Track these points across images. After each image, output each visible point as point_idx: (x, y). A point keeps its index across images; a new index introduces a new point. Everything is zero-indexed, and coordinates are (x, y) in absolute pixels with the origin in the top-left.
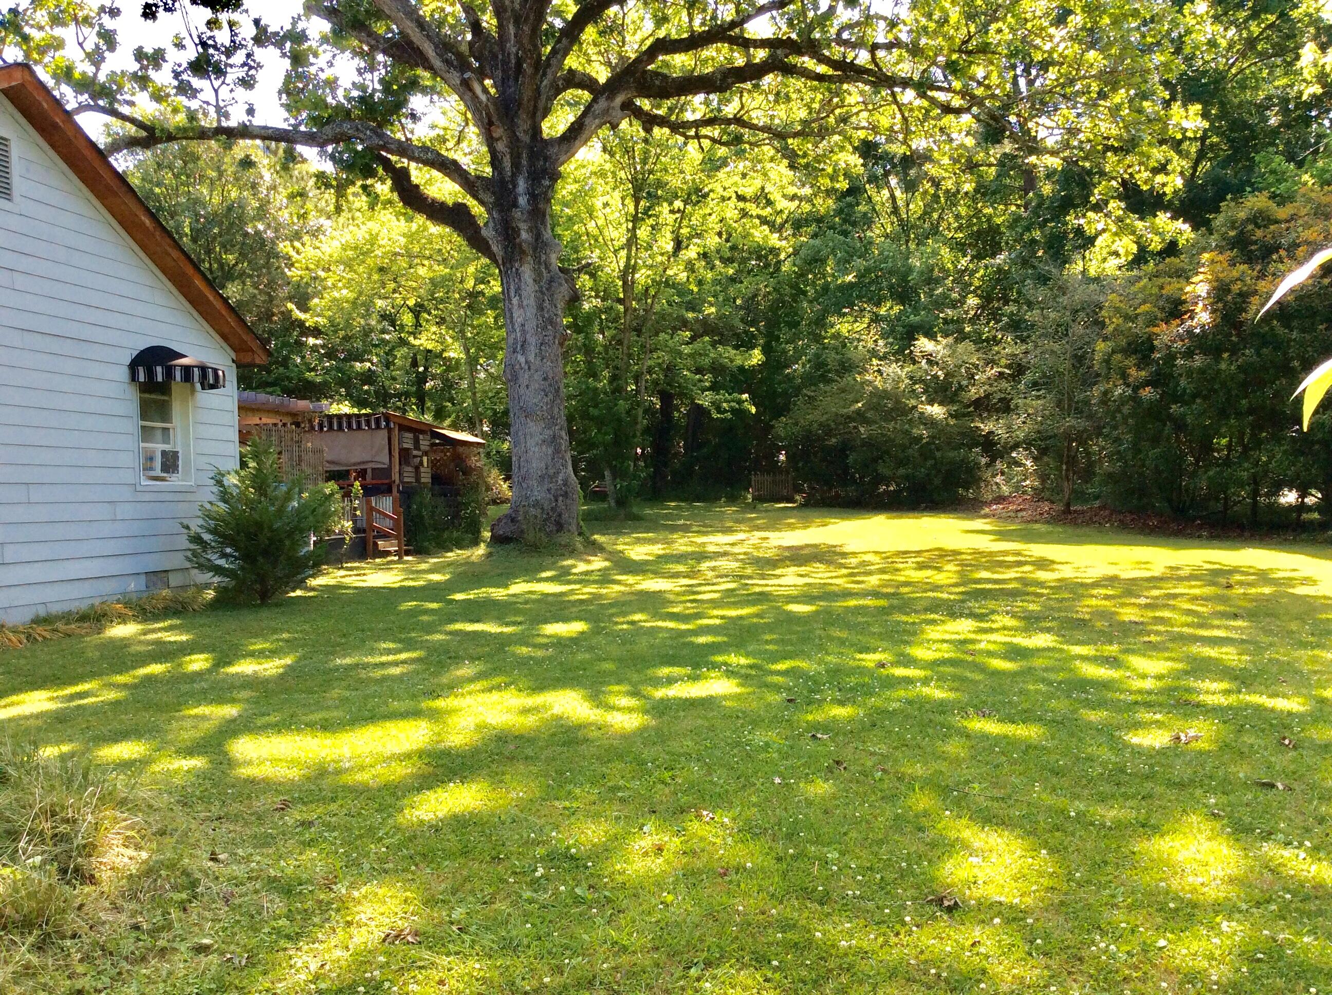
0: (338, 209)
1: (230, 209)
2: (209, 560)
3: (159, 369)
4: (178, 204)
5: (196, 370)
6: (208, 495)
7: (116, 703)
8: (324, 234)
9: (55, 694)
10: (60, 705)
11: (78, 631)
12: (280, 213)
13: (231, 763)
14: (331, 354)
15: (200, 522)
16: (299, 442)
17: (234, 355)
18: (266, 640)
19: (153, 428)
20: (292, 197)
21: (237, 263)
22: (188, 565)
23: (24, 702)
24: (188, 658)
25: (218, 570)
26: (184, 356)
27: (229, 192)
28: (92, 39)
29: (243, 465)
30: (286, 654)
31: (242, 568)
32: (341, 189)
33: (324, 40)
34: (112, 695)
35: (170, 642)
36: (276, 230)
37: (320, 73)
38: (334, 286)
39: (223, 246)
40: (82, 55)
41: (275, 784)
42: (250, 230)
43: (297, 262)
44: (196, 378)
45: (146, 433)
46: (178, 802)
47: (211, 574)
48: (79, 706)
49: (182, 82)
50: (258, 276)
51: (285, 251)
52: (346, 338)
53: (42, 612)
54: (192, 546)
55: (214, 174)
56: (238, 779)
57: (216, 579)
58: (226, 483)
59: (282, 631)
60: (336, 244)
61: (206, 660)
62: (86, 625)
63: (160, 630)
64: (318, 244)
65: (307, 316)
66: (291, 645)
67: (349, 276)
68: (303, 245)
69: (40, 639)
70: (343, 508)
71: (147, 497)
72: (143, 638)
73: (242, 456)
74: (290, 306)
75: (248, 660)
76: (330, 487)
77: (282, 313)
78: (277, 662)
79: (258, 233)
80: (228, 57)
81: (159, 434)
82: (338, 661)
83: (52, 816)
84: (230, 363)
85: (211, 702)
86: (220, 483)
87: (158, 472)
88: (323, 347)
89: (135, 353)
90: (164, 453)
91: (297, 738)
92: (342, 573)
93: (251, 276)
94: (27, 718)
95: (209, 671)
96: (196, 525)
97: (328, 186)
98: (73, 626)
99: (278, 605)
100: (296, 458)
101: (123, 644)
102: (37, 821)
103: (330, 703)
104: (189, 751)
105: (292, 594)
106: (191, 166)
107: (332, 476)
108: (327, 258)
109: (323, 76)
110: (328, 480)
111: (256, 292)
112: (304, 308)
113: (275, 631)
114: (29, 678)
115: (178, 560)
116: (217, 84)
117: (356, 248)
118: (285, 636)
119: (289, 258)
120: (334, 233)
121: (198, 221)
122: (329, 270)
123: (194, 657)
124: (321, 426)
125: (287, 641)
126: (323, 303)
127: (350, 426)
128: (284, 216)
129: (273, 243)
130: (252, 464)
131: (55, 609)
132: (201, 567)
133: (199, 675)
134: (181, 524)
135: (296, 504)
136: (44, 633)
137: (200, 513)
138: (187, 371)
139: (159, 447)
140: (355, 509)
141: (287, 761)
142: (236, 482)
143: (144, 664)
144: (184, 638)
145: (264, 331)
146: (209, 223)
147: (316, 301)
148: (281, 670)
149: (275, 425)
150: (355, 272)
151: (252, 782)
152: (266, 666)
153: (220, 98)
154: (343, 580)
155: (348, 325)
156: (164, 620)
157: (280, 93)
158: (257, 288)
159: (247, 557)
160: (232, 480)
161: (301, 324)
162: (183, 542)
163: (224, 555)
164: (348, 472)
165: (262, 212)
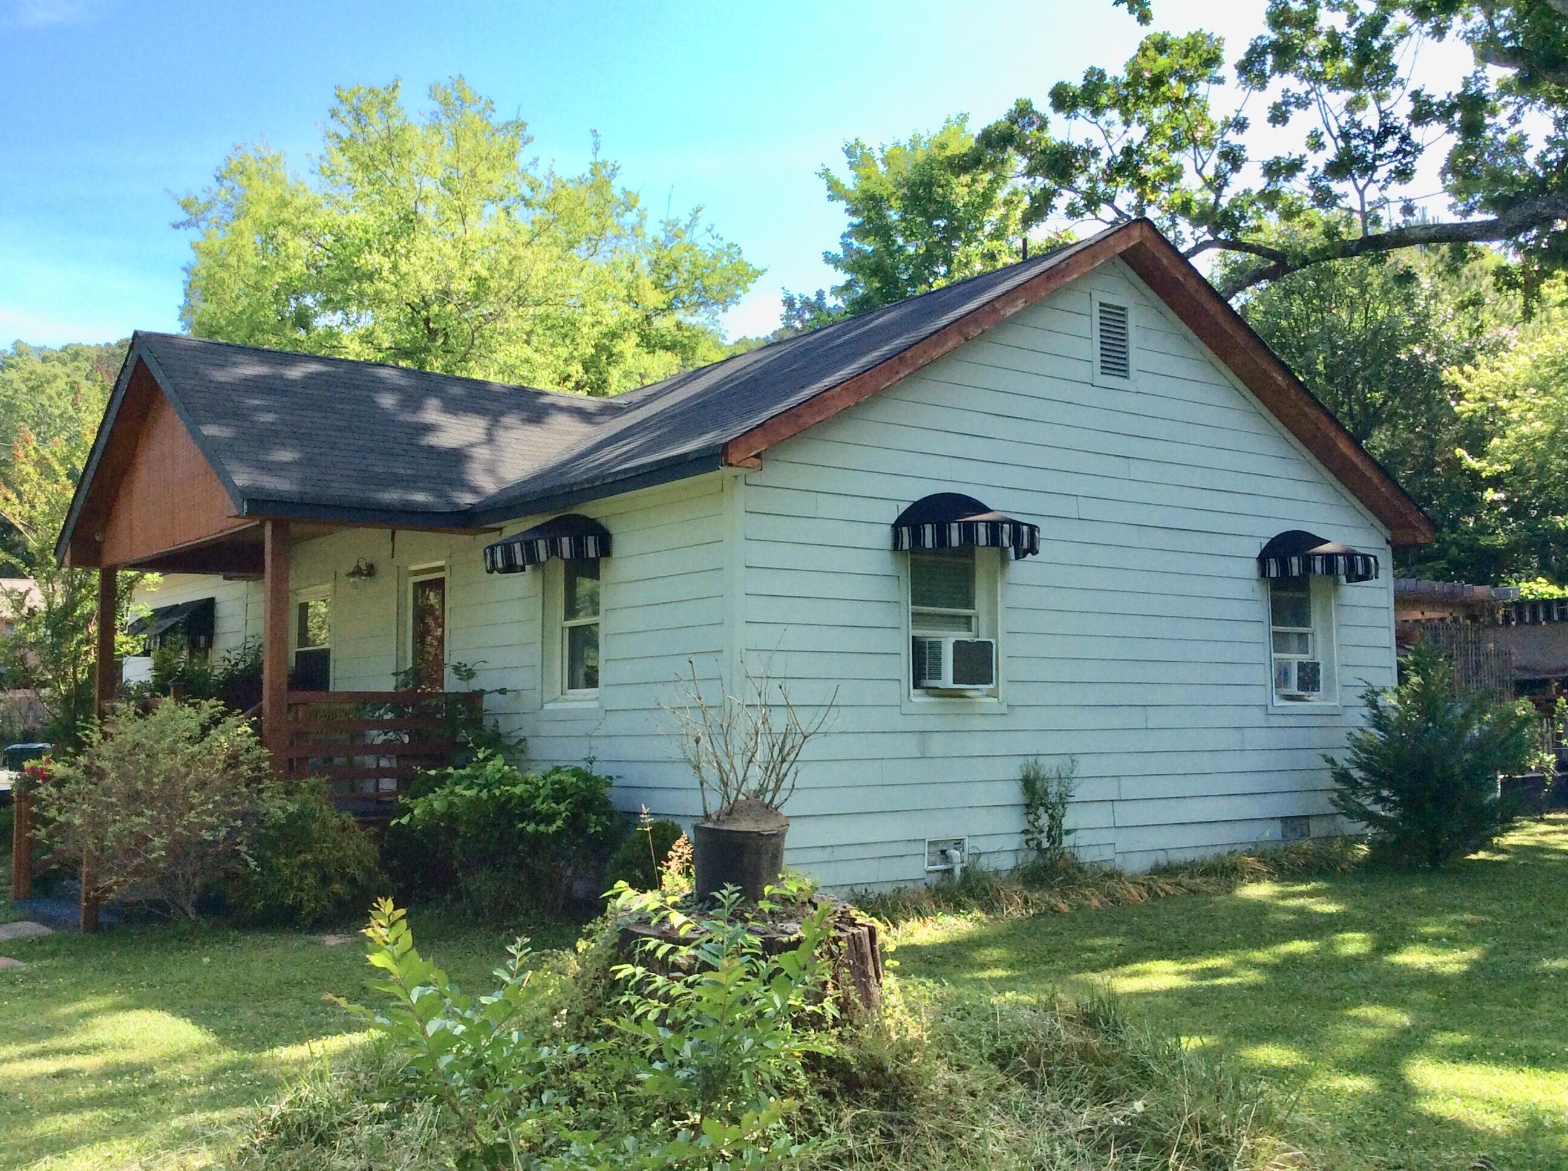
0: (1528, 314)
1: (1376, 332)
2: (1360, 804)
3: (1295, 560)
4: (1309, 336)
5: (1340, 558)
6: (1358, 717)
7: (1256, 988)
8: (1507, 350)
9: (1184, 968)
10: (1190, 983)
11: (1204, 888)
12: (1444, 328)
13: (1410, 1092)
14: (1518, 510)
15: (1349, 755)
16: (1477, 644)
17: (1388, 534)
18: (1440, 923)
19: (1288, 633)
20: (1462, 307)
21: (1385, 403)
22: (1333, 809)
23: (1150, 972)
24: (1340, 936)
25: (1372, 818)
26: (1325, 542)
27: (1374, 311)
28: (1212, 162)
29: (1403, 679)
30: (1472, 943)
31: (1404, 818)
32: (1531, 288)
33: (1506, 89)
34: (1252, 976)
35: (1316, 913)
36: (1439, 352)
37: (1500, 136)
38: (1522, 418)
39: (1367, 381)
40: (1200, 183)
41: (1469, 1131)
42: (1403, 357)
43: (1468, 391)
44: (1341, 569)
45: (1280, 641)
46: (1345, 1135)
47: (1364, 823)
48: (1213, 988)
49: (1319, 189)
50: (1415, 416)
51: (1451, 378)
52: (1541, 489)
53: (1163, 860)
54: (1338, 786)
55: (1356, 291)
56: (1419, 1115)
57: (1370, 831)
58: (1380, 703)
59: (1464, 909)
60: (1523, 360)
61: (1364, 941)
62: (1213, 879)
63: (1301, 894)
64: (1497, 364)
65: (1484, 463)
66: (1475, 934)
67: (1543, 402)
68: (1476, 366)
69: (1162, 894)
70: (1541, 735)
71: (1284, 721)
72: (1281, 903)
73: (1401, 667)
74: (1460, 452)
75: (1420, 947)
76: (1523, 707)
77: (1448, 461)
78: (1458, 955)
79: (1414, 358)
80: (1378, 146)
81: (1294, 643)
82: (1547, 963)
83: (1204, 1132)
84: (1383, 544)
85: (1374, 1002)
86: (1373, 704)
87: (1294, 690)
88: (1506, 502)
89: (1265, 542)
90: (1302, 666)
91: (1494, 1069)
92: (1543, 827)
93: (1405, 417)
94: (1155, 994)
95: (1369, 957)
96: (1343, 757)
97: (1512, 285)
98: (1198, 881)
99: (1455, 871)
100: (1472, 664)
101: (1260, 908)
102: (1187, 1135)
103: (1539, 1023)
104: (1355, 1067)
105: (1473, 857)
106: (1325, 286)
107: (1523, 688)
108: (1510, 381)
109: (1502, 138)
110: (1518, 695)
111: (1412, 436)
112: (1478, 452)
113: (1453, 909)
114: (1154, 944)
115: (1322, 804)
116: (1361, 183)
117: (1554, 363)
118: (1468, 917)
119: (1457, 387)
120: (1521, 345)
121: (1334, 354)
122: (1514, 396)
123: (1348, 935)
124: (1507, 619)
125: (1469, 925)
126: (1506, 443)
127: (1549, 617)
128: (1449, 332)
129: (1434, 369)
130: (1415, 679)
131: (1178, 857)
132: (1350, 814)
133: (1355, 961)
134: (1324, 756)
135: (1476, 733)
136: (1167, 888)
137: (1348, 744)
138: (1330, 559)
139: (1294, 658)
140: (1559, 736)
141: (1483, 1102)
142: (1394, 703)
143: (1288, 939)
144: (1331, 908)
145: (1423, 487)
146: (1349, 355)
147: (1496, 441)
148: (1465, 967)
149: (1442, 620)
150: (1552, 394)
151: (1438, 1121)
152: (1441, 958)
153: (1367, 199)
154: (1544, 838)
155: (1542, 469)
156: (1307, 882)
157: (1443, 173)
158: (1412, 431)
159: (1410, 803)
160: (1389, 700)
161: (1475, 474)
162: (1326, 780)
163: (1380, 799)
164: (1545, 683)
165: (1419, 333)
